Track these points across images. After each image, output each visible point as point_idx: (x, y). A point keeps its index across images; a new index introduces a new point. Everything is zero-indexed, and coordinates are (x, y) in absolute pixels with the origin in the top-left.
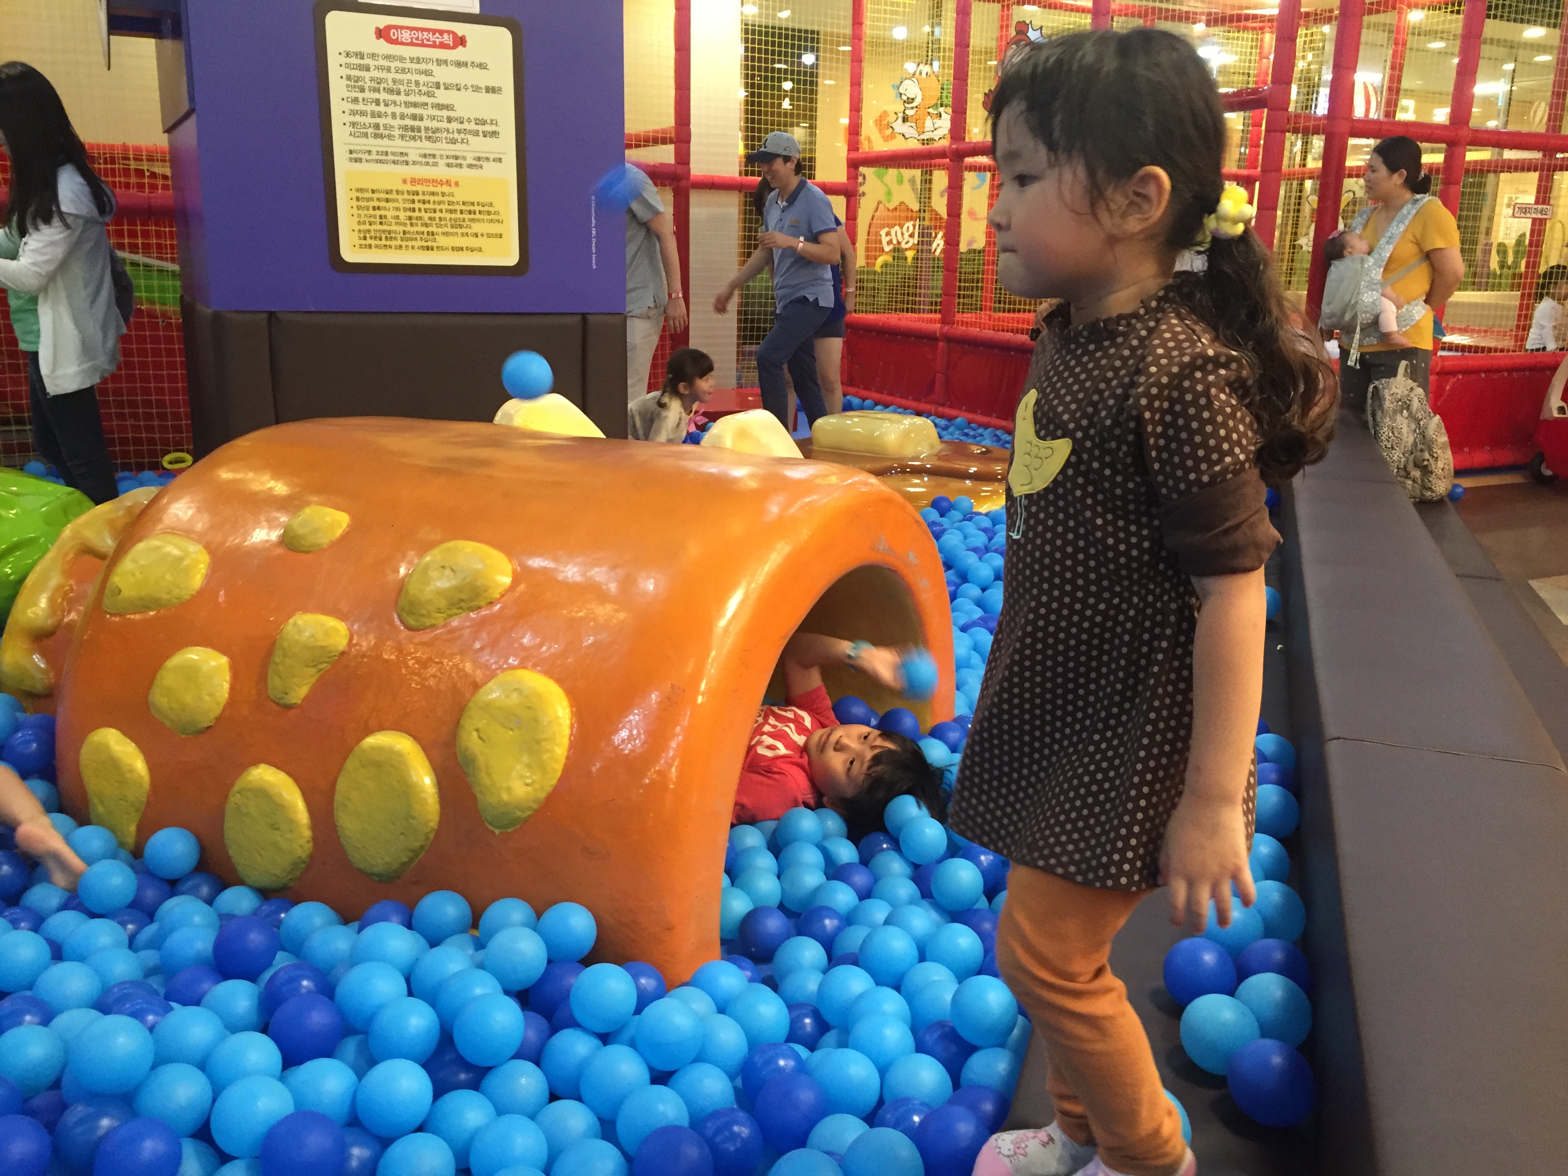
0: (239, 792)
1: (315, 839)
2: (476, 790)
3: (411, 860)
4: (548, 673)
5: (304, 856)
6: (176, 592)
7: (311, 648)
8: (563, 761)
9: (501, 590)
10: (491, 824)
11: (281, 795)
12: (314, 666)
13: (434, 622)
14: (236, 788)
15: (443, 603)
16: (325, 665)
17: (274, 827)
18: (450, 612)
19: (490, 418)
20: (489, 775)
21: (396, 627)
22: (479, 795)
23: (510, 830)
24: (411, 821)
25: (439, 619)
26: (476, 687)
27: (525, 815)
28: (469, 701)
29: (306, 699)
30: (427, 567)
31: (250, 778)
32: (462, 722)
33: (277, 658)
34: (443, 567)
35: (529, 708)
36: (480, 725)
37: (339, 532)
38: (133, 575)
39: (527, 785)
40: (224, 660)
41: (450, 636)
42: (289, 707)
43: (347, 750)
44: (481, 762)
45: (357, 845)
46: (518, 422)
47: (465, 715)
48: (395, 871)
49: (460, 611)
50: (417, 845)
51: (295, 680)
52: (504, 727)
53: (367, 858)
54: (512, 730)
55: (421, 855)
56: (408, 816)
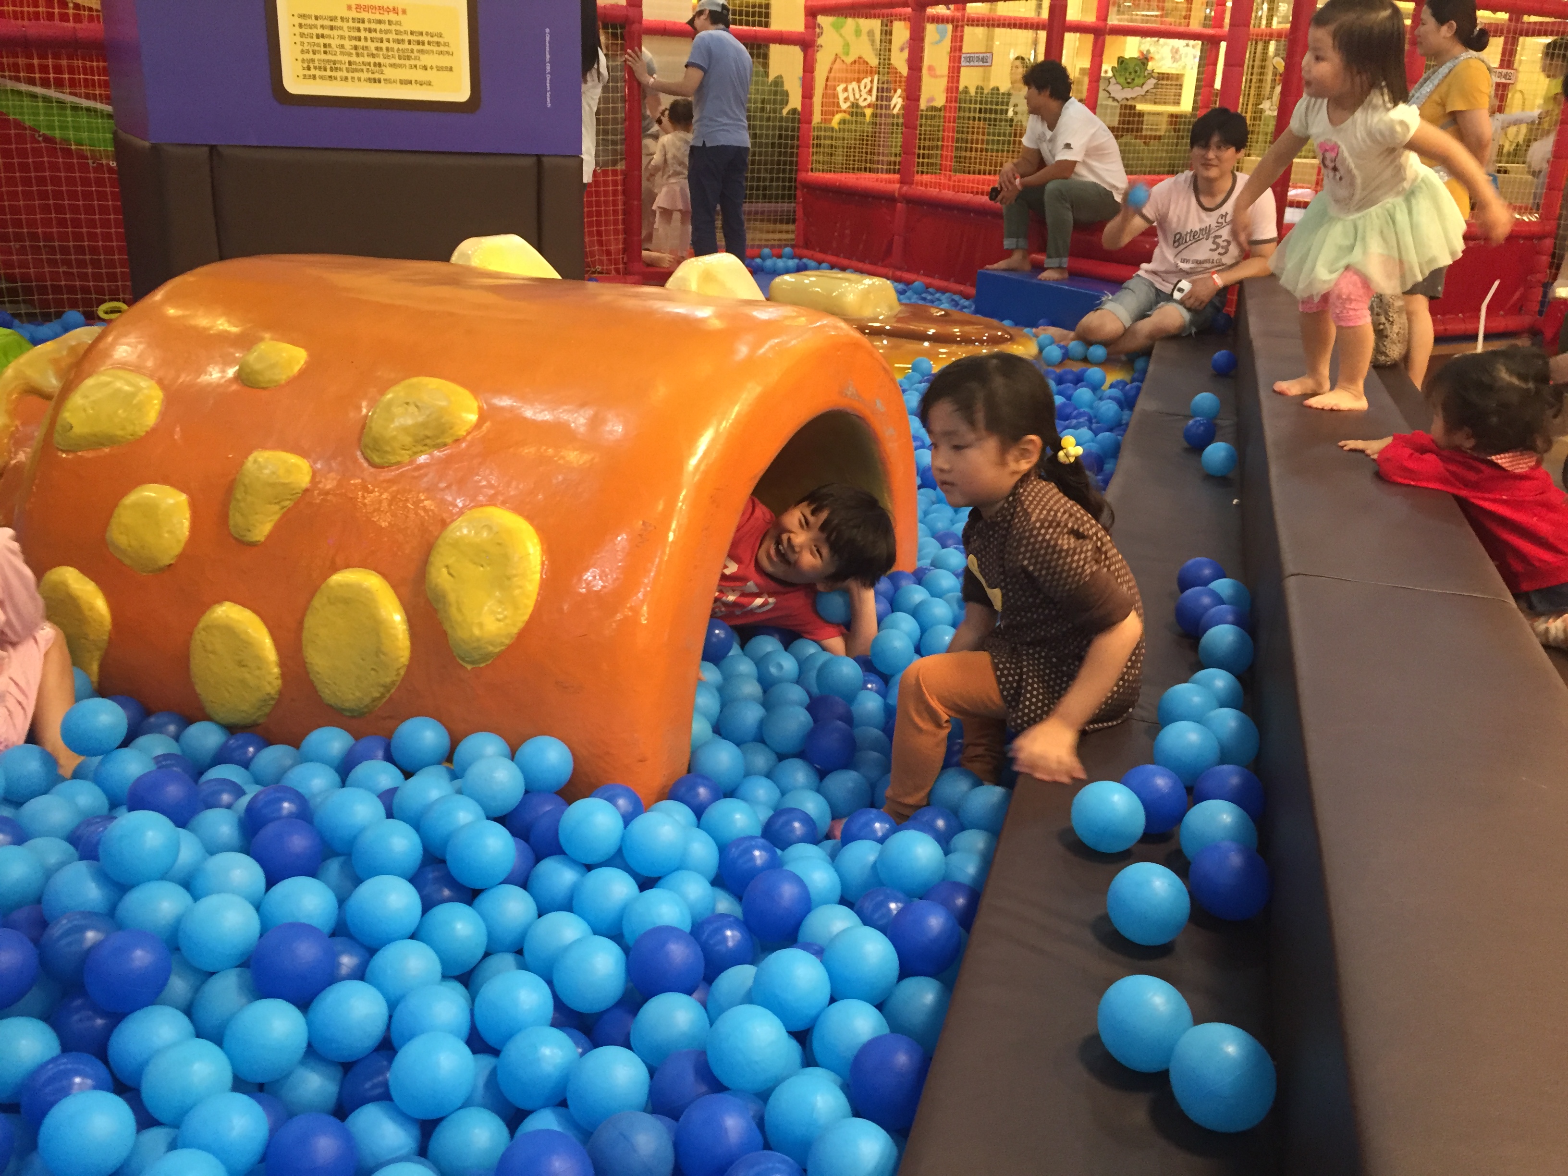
0: (204, 629)
1: (283, 676)
2: (446, 626)
3: (383, 695)
4: (518, 510)
5: (273, 692)
6: (130, 428)
7: (273, 485)
8: (534, 596)
9: (467, 427)
10: (463, 659)
11: (246, 633)
12: (278, 503)
13: (399, 459)
14: (201, 625)
15: (408, 440)
16: (289, 502)
17: (241, 664)
18: (415, 449)
19: (445, 256)
20: (459, 610)
21: (360, 465)
22: (449, 631)
23: (482, 665)
24: (382, 657)
25: (405, 456)
26: (444, 524)
27: (497, 650)
28: (437, 538)
29: (270, 536)
30: (390, 404)
31: (215, 615)
32: (432, 559)
33: (239, 494)
34: (407, 403)
35: (499, 544)
36: (451, 561)
37: (296, 369)
38: (85, 410)
39: (499, 620)
40: (183, 498)
41: (416, 474)
42: (253, 545)
43: (314, 591)
44: (452, 597)
45: (328, 681)
46: (476, 262)
47: (434, 553)
48: (367, 706)
49: (426, 448)
50: (388, 680)
51: (257, 517)
52: (475, 563)
53: (338, 694)
54: (482, 566)
55: (393, 691)
56: (379, 652)
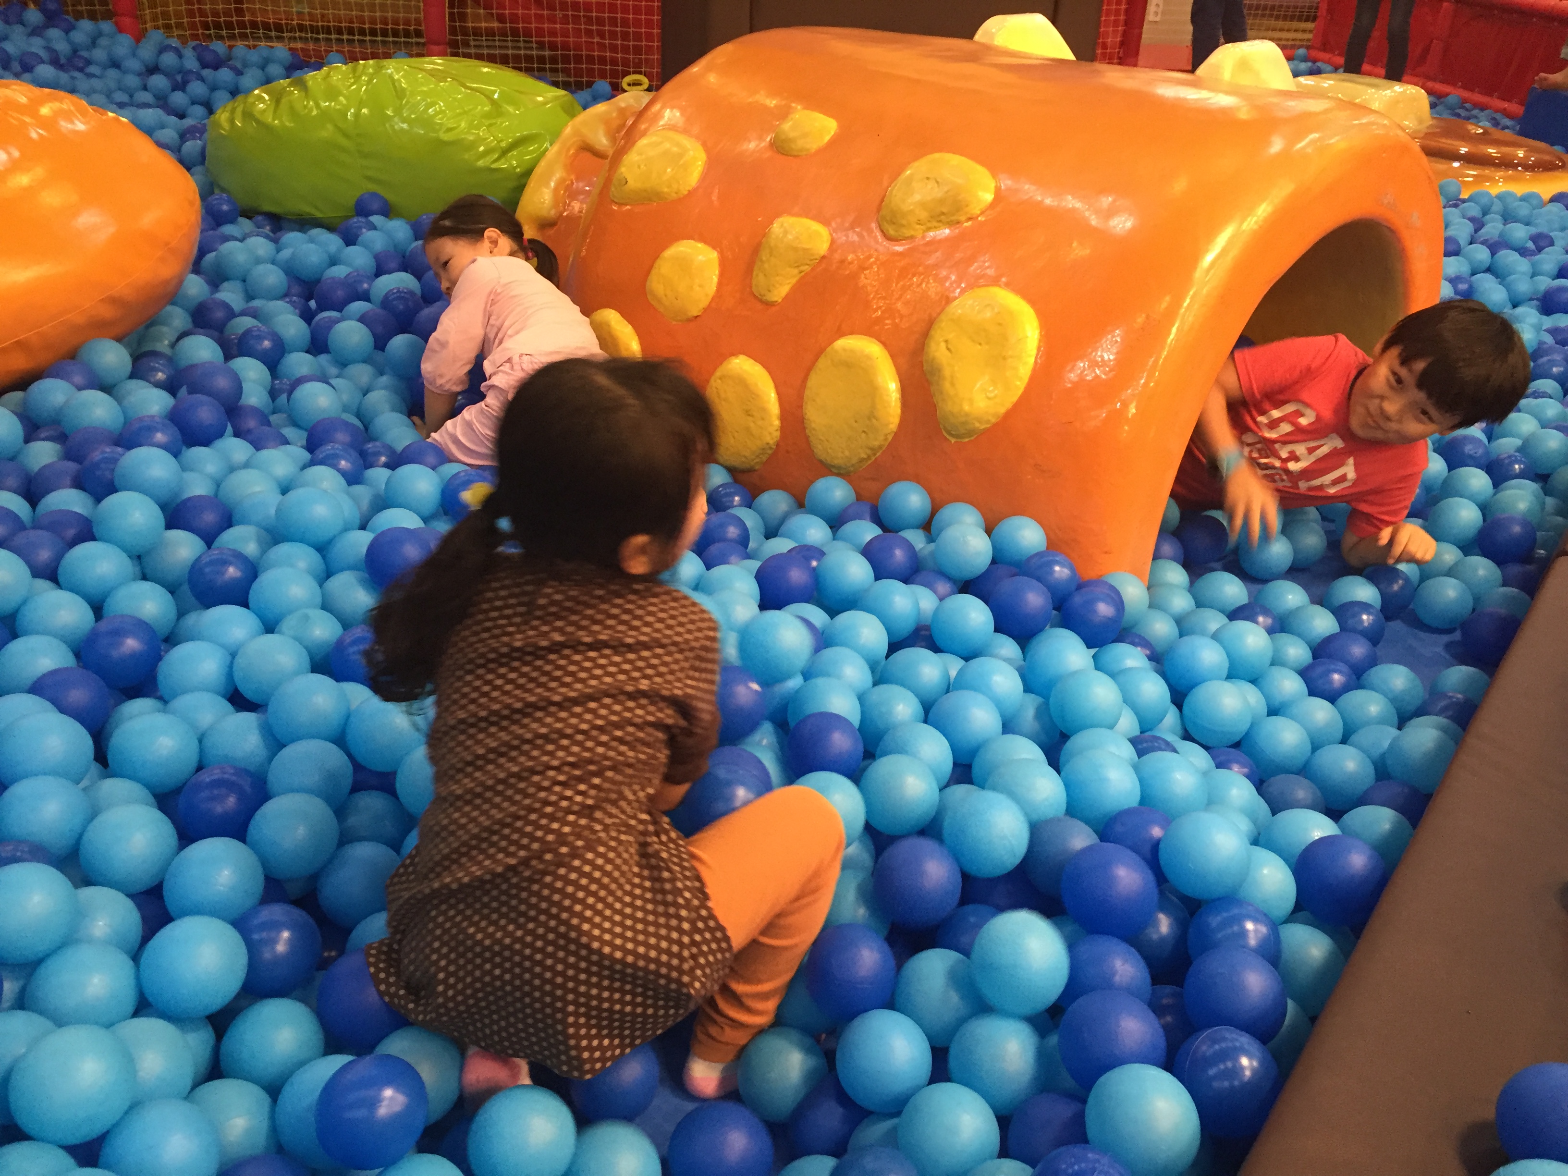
0: (720, 379)
1: (783, 428)
2: (937, 399)
3: (869, 457)
4: (1022, 292)
5: (771, 442)
6: (675, 186)
7: (796, 249)
8: (1026, 379)
9: (983, 206)
10: (948, 432)
11: (754, 386)
12: (798, 267)
13: (912, 233)
14: (718, 373)
15: (923, 215)
16: (807, 267)
17: (748, 413)
18: (929, 225)
19: (969, 33)
20: (953, 384)
21: (875, 237)
22: (941, 403)
23: (966, 440)
24: (874, 421)
25: (918, 231)
26: (949, 302)
27: (983, 427)
28: (939, 314)
29: (786, 298)
30: (910, 178)
31: (730, 366)
32: (932, 332)
33: (764, 255)
34: (928, 178)
35: (1000, 324)
36: (951, 336)
37: (827, 138)
38: (639, 167)
39: (989, 398)
40: (714, 255)
41: (926, 249)
42: (769, 304)
43: (820, 349)
44: (947, 372)
45: (821, 437)
46: (1000, 41)
47: (935, 326)
48: (853, 465)
49: (940, 224)
50: (876, 444)
51: (777, 278)
52: (973, 341)
53: (830, 451)
54: (980, 344)
55: (878, 454)
56: (872, 416)
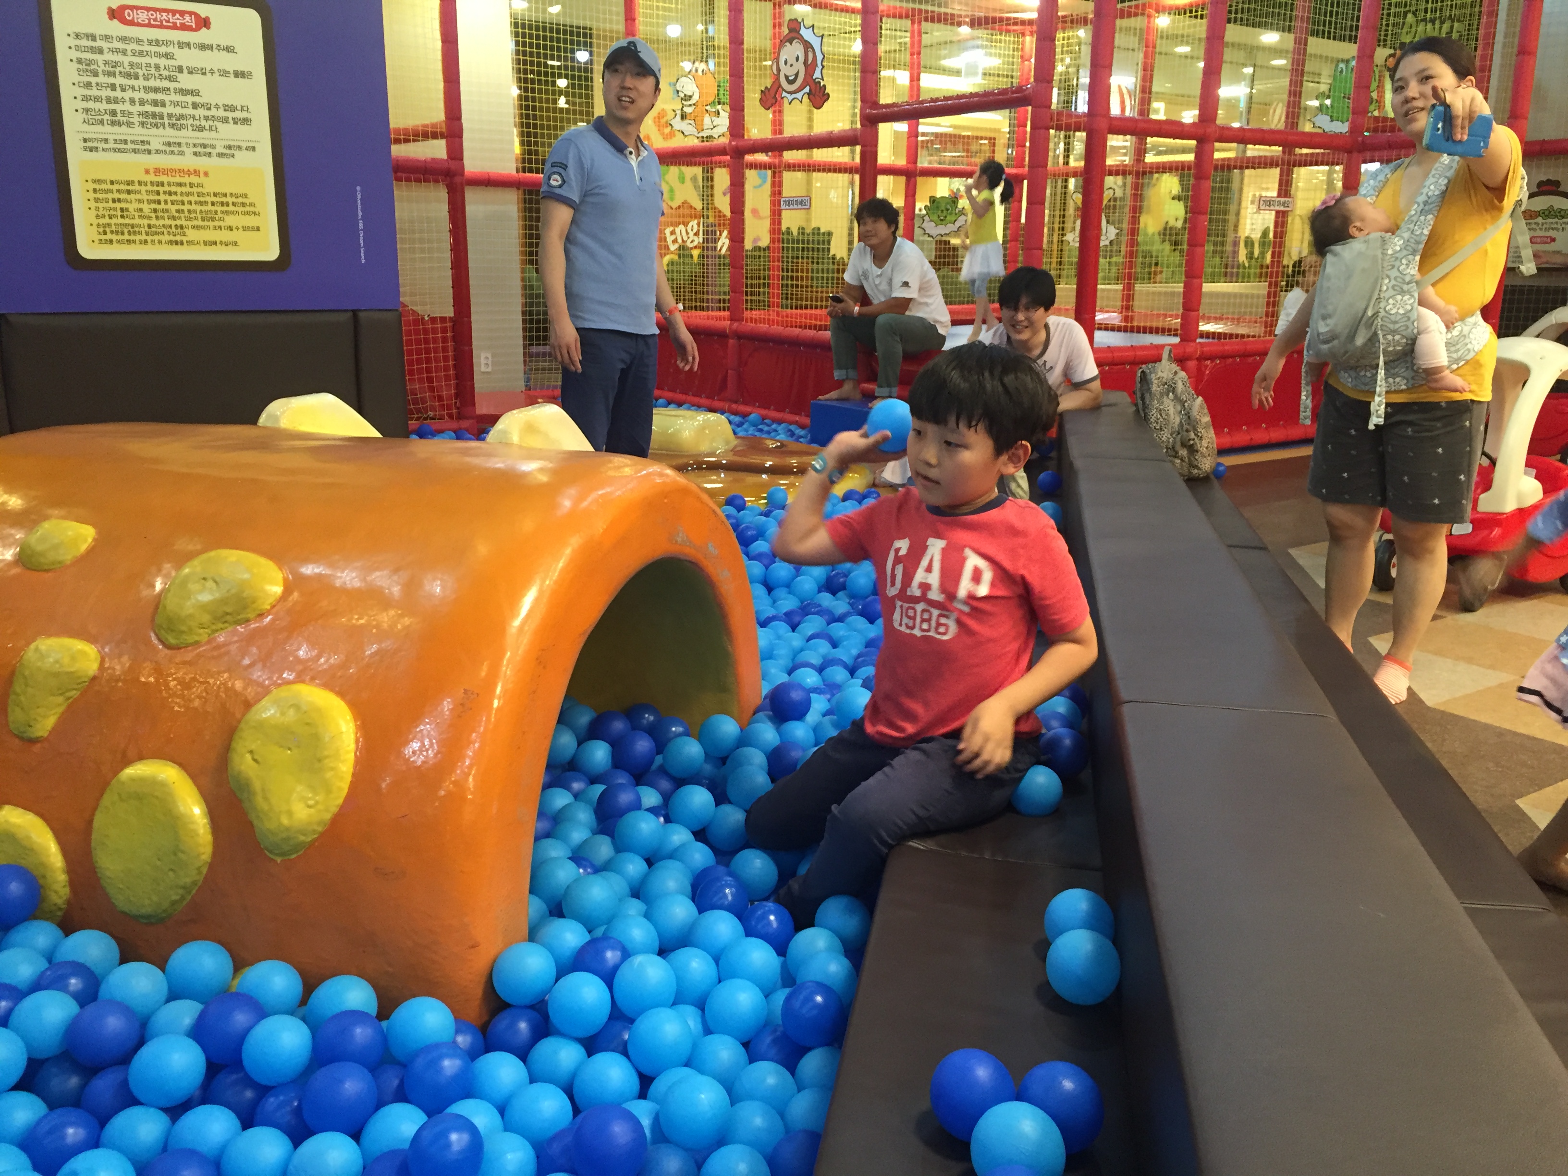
1: (72, 883)
2: (252, 817)
3: (183, 898)
4: (328, 686)
7: (56, 675)
8: (348, 778)
9: (271, 600)
10: (271, 852)
11: (29, 838)
12: (61, 694)
13: (196, 638)
15: (206, 618)
16: (75, 692)
18: (214, 627)
19: (253, 420)
20: (266, 799)
21: (154, 648)
22: (255, 822)
23: (293, 856)
24: (181, 855)
25: (203, 635)
26: (248, 705)
27: (309, 839)
28: (239, 721)
29: (54, 730)
30: (186, 580)
32: (234, 745)
33: (18, 687)
34: (204, 579)
35: (308, 724)
36: (253, 747)
37: (83, 547)
39: (309, 807)
41: (215, 653)
42: (33, 741)
43: (103, 785)
44: (257, 785)
45: (121, 886)
46: (285, 423)
47: (236, 737)
48: (165, 911)
49: (226, 625)
50: (188, 880)
51: (40, 710)
52: (281, 746)
53: (132, 899)
54: (290, 749)
55: (194, 892)
56: (176, 850)
